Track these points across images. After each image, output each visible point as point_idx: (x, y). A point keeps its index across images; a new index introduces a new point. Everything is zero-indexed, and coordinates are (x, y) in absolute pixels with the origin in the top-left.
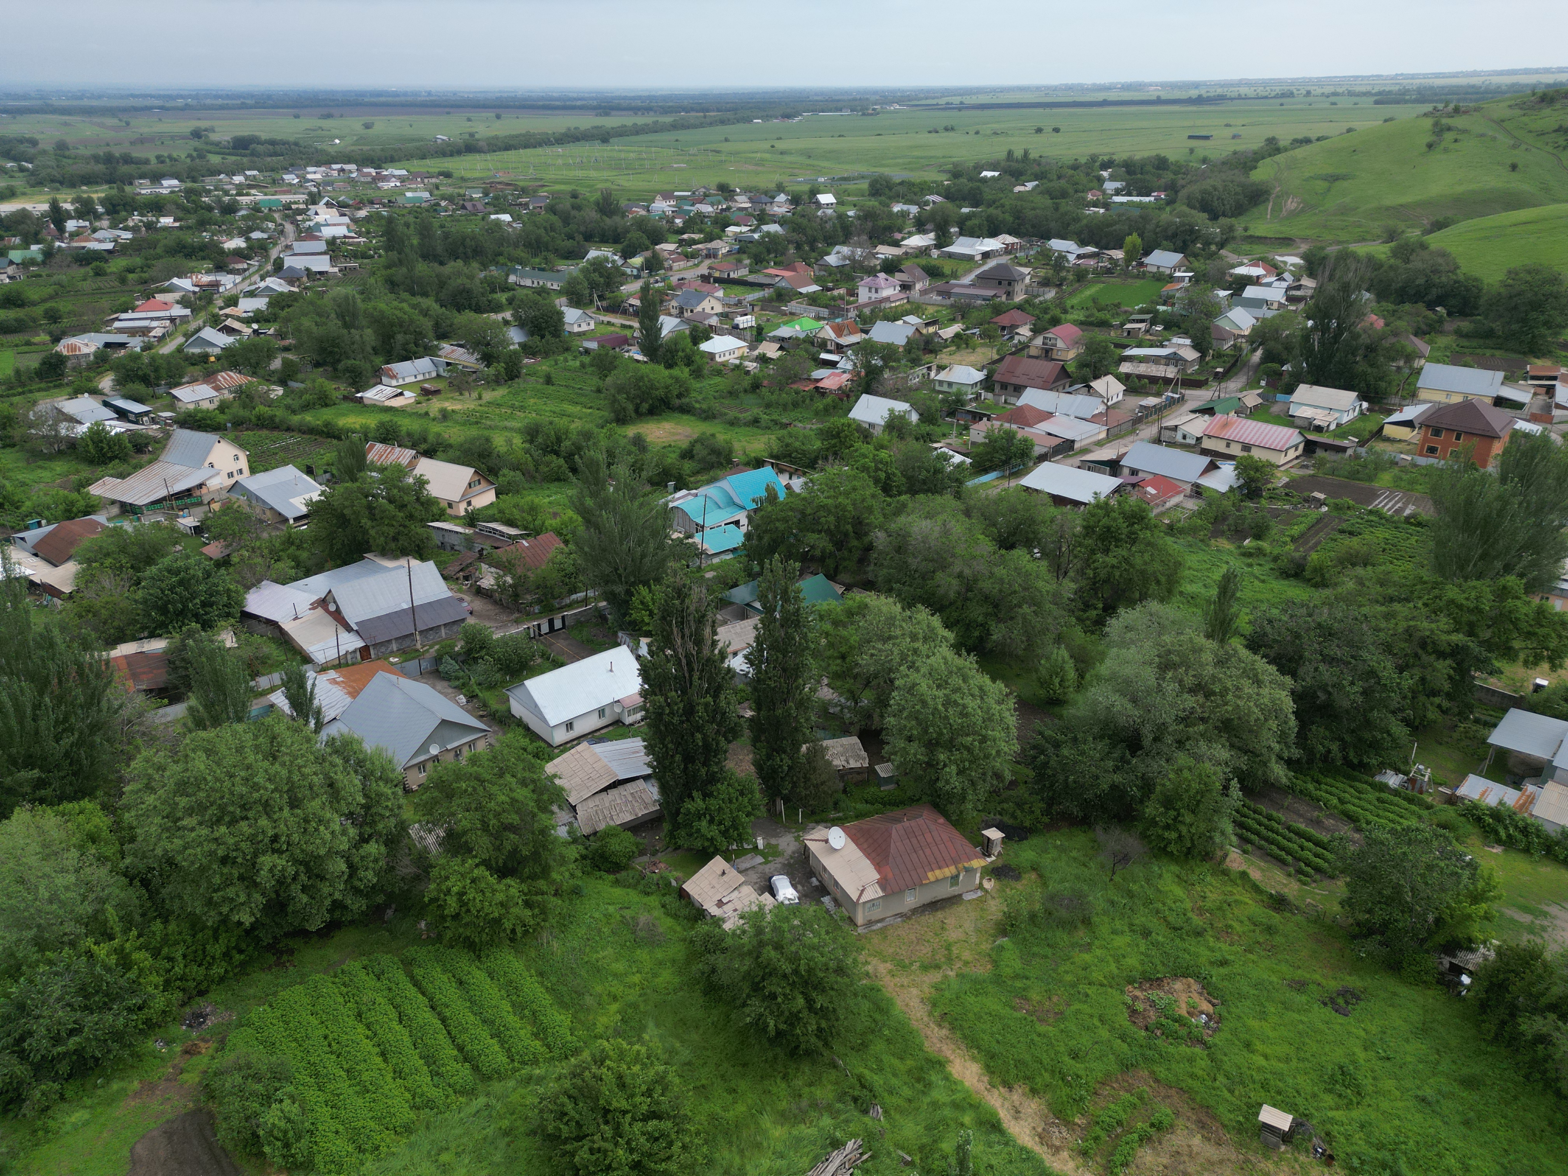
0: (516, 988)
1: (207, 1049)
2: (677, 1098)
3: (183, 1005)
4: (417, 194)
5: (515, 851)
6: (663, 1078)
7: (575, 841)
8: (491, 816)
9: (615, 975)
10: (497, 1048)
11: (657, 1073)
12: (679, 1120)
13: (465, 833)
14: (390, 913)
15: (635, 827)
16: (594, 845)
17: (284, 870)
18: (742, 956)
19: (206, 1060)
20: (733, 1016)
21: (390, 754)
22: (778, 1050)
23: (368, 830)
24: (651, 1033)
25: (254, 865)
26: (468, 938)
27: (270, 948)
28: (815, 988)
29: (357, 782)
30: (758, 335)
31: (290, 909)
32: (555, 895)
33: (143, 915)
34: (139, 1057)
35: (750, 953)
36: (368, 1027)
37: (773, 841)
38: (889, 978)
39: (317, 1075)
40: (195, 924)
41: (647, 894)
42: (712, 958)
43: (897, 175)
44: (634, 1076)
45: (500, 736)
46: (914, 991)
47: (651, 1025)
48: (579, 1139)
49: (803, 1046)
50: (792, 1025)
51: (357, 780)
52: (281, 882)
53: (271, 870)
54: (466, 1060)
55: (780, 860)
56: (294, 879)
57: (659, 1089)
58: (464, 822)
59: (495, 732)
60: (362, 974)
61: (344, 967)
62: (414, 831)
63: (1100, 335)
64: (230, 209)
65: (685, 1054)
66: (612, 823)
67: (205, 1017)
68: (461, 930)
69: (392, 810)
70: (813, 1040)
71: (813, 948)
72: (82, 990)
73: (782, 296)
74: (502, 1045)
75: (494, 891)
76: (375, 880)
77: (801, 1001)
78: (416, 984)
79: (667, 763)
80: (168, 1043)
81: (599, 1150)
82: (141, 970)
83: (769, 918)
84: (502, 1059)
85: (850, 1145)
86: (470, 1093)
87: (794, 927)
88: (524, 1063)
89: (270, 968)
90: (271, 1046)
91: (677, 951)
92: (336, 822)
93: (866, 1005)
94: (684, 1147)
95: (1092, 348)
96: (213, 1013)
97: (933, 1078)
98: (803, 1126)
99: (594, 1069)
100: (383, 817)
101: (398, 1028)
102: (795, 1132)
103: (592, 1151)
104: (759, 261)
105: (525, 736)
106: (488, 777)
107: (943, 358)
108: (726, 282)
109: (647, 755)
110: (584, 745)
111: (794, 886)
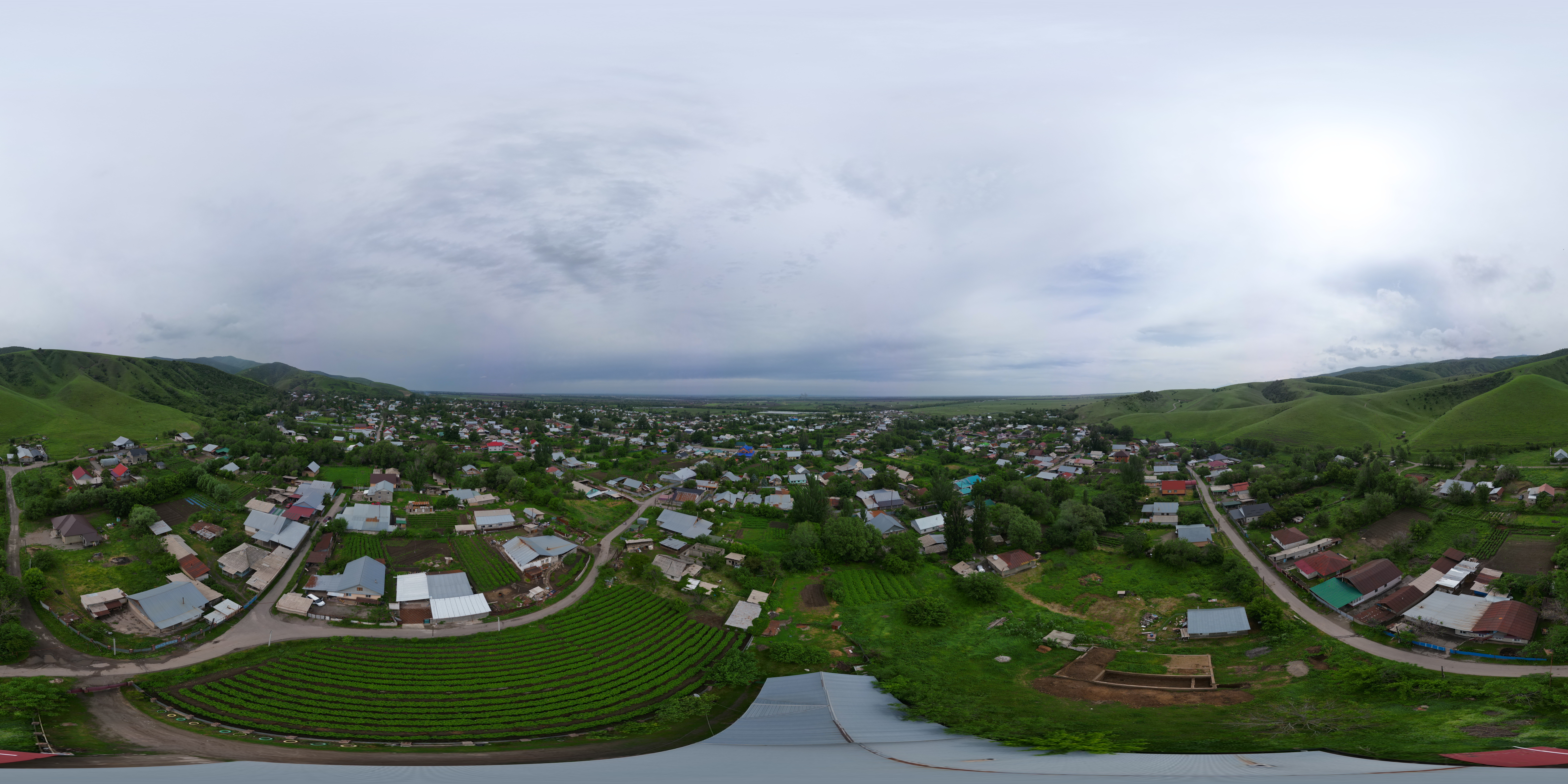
0: (903, 583)
1: (827, 575)
2: (948, 609)
4: (905, 416)
5: (909, 554)
7: (923, 555)
8: (905, 546)
9: (931, 584)
10: (896, 593)
11: (941, 604)
13: (896, 550)
14: (875, 562)
15: (940, 554)
16: (928, 556)
17: (852, 548)
18: (967, 583)
19: (826, 577)
21: (880, 530)
22: (979, 601)
23: (873, 544)
24: (940, 596)
25: (846, 545)
26: (892, 572)
27: (845, 561)
28: (990, 589)
29: (873, 534)
30: (975, 446)
32: (917, 565)
35: (969, 582)
37: (978, 558)
38: (1012, 586)
40: (831, 552)
41: (942, 568)
42: (958, 582)
43: (1004, 412)
44: (934, 605)
45: (908, 530)
47: (941, 594)
48: (916, 613)
50: (983, 596)
52: (851, 550)
53: (849, 547)
55: (980, 562)
56: (854, 550)
57: (941, 607)
58: (895, 547)
60: (865, 572)
61: (861, 569)
63: (1050, 444)
64: (870, 418)
65: (950, 601)
66: (934, 552)
67: (828, 569)
68: (891, 569)
70: (990, 599)
71: (990, 581)
73: (980, 438)
75: (901, 562)
76: (873, 555)
77: (986, 592)
78: (878, 577)
79: (949, 540)
80: (820, 571)
81: (922, 616)
84: (897, 596)
85: (1003, 618)
86: (887, 600)
87: (984, 577)
88: (903, 597)
89: (844, 565)
91: (949, 580)
92: (867, 541)
95: (1049, 447)
96: (830, 569)
98: (987, 615)
99: (923, 602)
100: (876, 542)
101: (871, 584)
103: (920, 616)
104: (975, 431)
105: (914, 531)
106: (905, 538)
107: (1017, 450)
108: (968, 435)
109: (944, 538)
110: (929, 534)
111: (984, 568)
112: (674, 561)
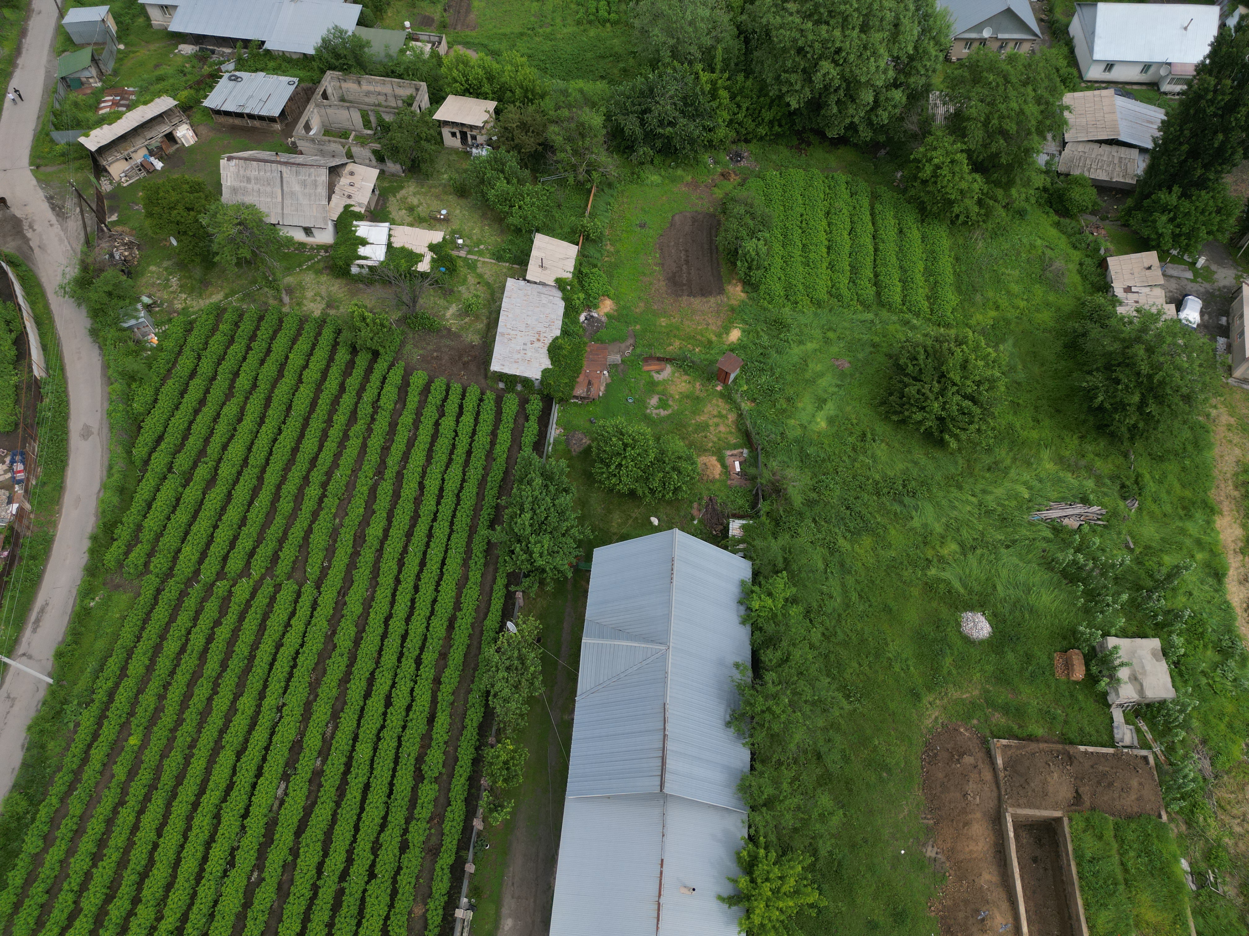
0: (935, 258)
1: (735, 179)
2: (995, 399)
3: (733, 142)
5: (997, 155)
6: (994, 381)
7: (1047, 172)
8: (996, 116)
9: (1008, 292)
10: (899, 289)
11: (992, 375)
12: (986, 412)
13: (969, 119)
14: (883, 152)
15: (1103, 188)
16: (1060, 185)
17: (832, 80)
18: (1115, 339)
19: (731, 187)
20: (1075, 375)
21: (952, 20)
22: (1091, 418)
23: (902, 78)
24: (1006, 348)
25: (816, 64)
26: (923, 202)
27: (799, 133)
28: (1155, 397)
29: (915, 33)
31: (823, 112)
32: (1004, 207)
33: (736, 65)
34: (697, 162)
35: (1124, 340)
36: (829, 224)
37: (1214, 267)
38: (1224, 429)
39: (785, 236)
40: (763, 90)
41: (1075, 247)
42: (1089, 325)
44: (976, 366)
45: (1045, 48)
46: (1237, 451)
47: (1010, 342)
48: (915, 379)
49: (1112, 428)
50: (1116, 410)
51: (916, 30)
52: (826, 88)
53: (824, 75)
54: (875, 284)
55: (1207, 286)
56: (836, 91)
57: (987, 386)
58: (973, 110)
59: (1044, 41)
60: (844, 186)
61: (835, 175)
62: (934, 97)
65: (1021, 376)
66: (1086, 174)
67: (742, 158)
68: (922, 194)
69: (927, 70)
70: (1124, 429)
71: (1179, 368)
72: (685, 98)
74: (903, 291)
75: (962, 178)
76: (886, 122)
77: (1136, 398)
78: (872, 214)
79: (1171, 146)
80: (716, 162)
81: (923, 394)
82: (720, 104)
83: (1160, 325)
84: (898, 299)
85: (1095, 509)
86: (867, 307)
87: (1175, 344)
88: (910, 310)
89: (792, 148)
90: (769, 201)
91: (1067, 303)
92: (885, 59)
93: (1187, 434)
94: (979, 430)
96: (747, 159)
97: (1197, 515)
98: (1070, 475)
99: (952, 345)
100: (918, 72)
101: (846, 237)
102: (1061, 474)
103: (919, 392)
105: (1066, 57)
106: (1014, 80)
109: (1160, 129)
110: (1110, 92)
111: (1202, 314)
112: (284, 169)
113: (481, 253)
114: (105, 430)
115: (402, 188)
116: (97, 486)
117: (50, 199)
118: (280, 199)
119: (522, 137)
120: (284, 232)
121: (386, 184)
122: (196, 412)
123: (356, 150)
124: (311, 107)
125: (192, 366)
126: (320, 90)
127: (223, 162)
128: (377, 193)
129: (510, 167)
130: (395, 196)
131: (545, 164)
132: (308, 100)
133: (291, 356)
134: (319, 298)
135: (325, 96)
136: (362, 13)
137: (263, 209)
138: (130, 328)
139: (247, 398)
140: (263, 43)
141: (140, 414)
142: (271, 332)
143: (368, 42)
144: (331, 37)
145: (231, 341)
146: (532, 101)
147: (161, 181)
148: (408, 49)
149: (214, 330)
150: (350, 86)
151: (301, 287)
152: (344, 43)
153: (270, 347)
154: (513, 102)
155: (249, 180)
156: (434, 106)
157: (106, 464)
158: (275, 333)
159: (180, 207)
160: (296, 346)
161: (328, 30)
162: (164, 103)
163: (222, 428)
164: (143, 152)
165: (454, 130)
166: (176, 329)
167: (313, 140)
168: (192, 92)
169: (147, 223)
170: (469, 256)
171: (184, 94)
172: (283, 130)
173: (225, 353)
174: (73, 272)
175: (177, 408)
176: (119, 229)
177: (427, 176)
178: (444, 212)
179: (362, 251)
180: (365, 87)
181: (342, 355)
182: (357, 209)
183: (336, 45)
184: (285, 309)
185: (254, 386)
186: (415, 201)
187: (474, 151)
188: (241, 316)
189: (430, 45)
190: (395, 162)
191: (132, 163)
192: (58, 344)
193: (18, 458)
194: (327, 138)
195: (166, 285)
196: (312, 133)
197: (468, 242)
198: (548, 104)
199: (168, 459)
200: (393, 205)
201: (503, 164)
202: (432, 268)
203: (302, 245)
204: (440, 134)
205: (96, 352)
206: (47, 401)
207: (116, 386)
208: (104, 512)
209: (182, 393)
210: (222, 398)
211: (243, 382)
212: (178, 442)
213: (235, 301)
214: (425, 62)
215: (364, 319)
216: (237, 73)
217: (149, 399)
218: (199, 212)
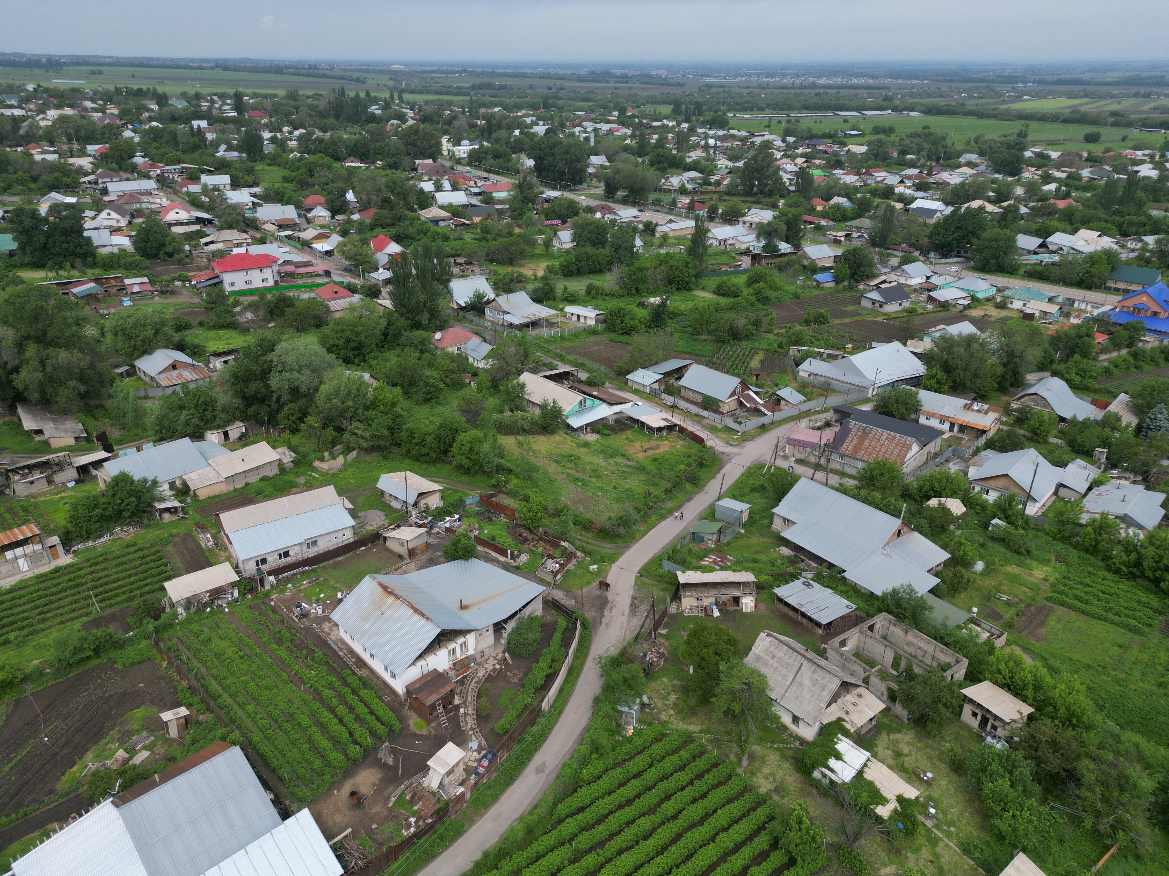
112: (806, 663)
113: (948, 834)
114: (553, 776)
115: (899, 731)
116: (517, 814)
117: (634, 598)
118: (788, 683)
119: (1045, 752)
120: (775, 709)
121: (886, 721)
122: (620, 807)
123: (874, 680)
124: (855, 630)
125: (641, 768)
126: (870, 622)
127: (762, 635)
128: (874, 723)
129: (1021, 773)
130: (889, 735)
131: (1063, 791)
132: (855, 625)
133: (720, 812)
134: (771, 779)
135: (871, 628)
136: (938, 585)
137: (771, 683)
138: (621, 712)
139: (663, 823)
140: (844, 571)
141: (583, 781)
142: (716, 781)
143: (931, 608)
144: (902, 590)
145: (682, 768)
146: (1074, 727)
147: (710, 625)
148: (965, 628)
149: (676, 751)
150: (897, 632)
151: (763, 760)
152: (909, 600)
153: (707, 793)
154: (1053, 718)
155: (773, 657)
156: (967, 682)
157: (535, 802)
158: (720, 784)
159: (712, 649)
160: (728, 806)
161: (902, 585)
162: (748, 577)
163: (628, 834)
164: (713, 600)
165: (977, 711)
166: (650, 733)
167: (842, 655)
168: (771, 579)
169: (683, 647)
170: (934, 830)
171: (764, 578)
172: (822, 636)
173: (671, 775)
174: (614, 652)
175: (609, 794)
176: (662, 640)
177: (929, 735)
178: (930, 775)
179: (833, 762)
180: (910, 637)
181: (762, 842)
182: (848, 726)
183: (902, 598)
184: (739, 770)
185: (675, 817)
186: (906, 750)
187: (989, 739)
188: (702, 753)
189: (988, 634)
190: (904, 707)
191: (700, 603)
192: (570, 695)
193: (490, 756)
194: (854, 659)
195: (665, 698)
196: (844, 649)
197: (940, 816)
198: (1091, 739)
199: (575, 830)
200: (882, 741)
201: (1015, 767)
202: (890, 818)
203: (785, 728)
204: (961, 708)
205: (589, 715)
206: (535, 728)
207: (583, 748)
208: (507, 839)
209: (622, 785)
210: (646, 809)
211: (669, 807)
212: (592, 822)
213: (705, 738)
214: (976, 644)
215: (800, 822)
216: (812, 582)
217: (597, 773)
218: (723, 660)
